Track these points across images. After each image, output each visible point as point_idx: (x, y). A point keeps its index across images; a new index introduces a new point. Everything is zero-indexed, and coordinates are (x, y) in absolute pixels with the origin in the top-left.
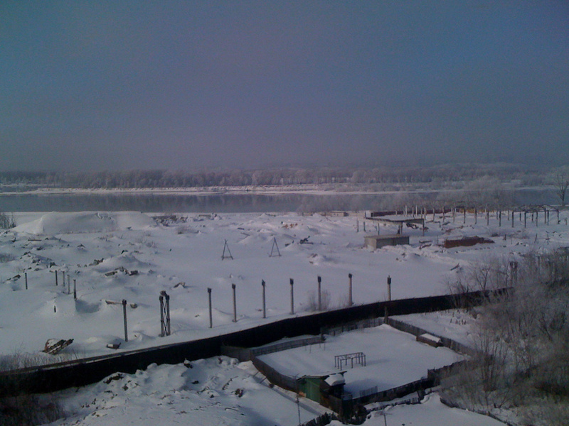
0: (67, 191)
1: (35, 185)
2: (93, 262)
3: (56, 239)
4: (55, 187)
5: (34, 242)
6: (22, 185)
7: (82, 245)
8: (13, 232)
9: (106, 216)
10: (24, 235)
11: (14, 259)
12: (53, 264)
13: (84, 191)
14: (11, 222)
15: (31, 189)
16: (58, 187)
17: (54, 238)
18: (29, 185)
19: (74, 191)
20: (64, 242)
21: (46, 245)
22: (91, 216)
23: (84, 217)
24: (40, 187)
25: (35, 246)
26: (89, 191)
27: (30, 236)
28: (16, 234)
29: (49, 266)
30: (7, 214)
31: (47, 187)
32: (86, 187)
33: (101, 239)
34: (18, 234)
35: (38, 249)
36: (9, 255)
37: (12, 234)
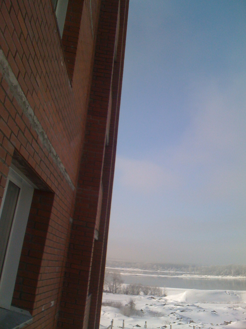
0: (204, 277)
1: (181, 272)
2: (223, 323)
3: (195, 306)
4: (195, 274)
5: (179, 307)
6: (172, 272)
7: (214, 311)
8: (164, 299)
9: (233, 293)
10: (171, 301)
11: (163, 315)
12: (192, 322)
13: (216, 277)
14: (163, 293)
15: (178, 274)
16: (198, 274)
17: (193, 305)
18: (177, 272)
19: (209, 277)
20: (201, 308)
21: (187, 309)
22: (221, 293)
23: (216, 293)
24: (184, 274)
25: (179, 309)
26: (220, 277)
27: (176, 303)
28: (166, 300)
29: (189, 322)
30: (160, 288)
31: (189, 274)
32: (218, 275)
33: (229, 308)
34: (168, 301)
35: (182, 311)
36: (160, 313)
37: (164, 300)
